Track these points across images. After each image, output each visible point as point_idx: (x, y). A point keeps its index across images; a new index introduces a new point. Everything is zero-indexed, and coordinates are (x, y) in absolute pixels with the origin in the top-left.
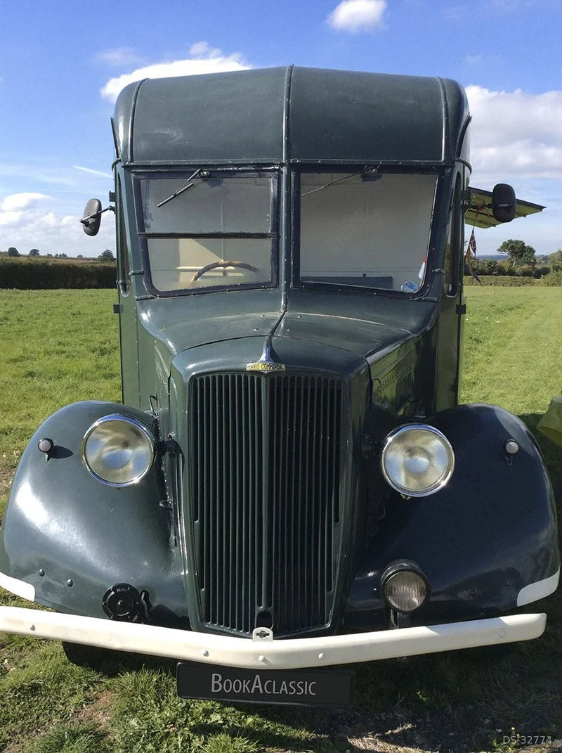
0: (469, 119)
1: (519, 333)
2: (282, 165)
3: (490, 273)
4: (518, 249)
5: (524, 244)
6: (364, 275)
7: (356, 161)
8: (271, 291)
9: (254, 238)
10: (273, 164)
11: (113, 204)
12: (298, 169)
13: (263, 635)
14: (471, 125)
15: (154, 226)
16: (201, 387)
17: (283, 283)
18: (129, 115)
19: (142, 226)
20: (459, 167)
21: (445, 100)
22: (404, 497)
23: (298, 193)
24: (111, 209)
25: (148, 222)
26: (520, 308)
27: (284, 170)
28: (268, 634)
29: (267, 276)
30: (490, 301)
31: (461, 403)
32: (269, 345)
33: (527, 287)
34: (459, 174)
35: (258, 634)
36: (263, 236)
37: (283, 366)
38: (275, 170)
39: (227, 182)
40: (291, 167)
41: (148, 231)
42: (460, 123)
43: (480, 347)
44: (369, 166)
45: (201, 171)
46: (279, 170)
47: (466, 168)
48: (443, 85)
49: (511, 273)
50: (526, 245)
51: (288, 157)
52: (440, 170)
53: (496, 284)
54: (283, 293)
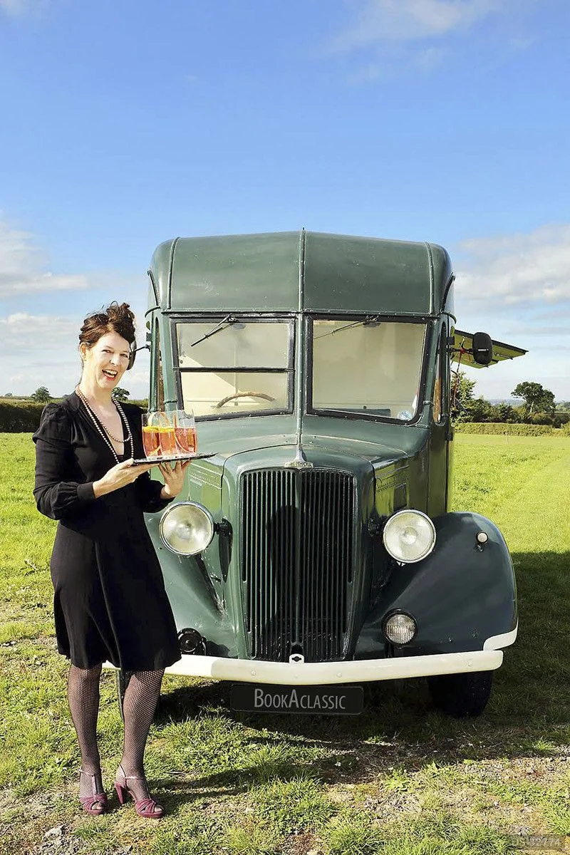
0: (453, 278)
1: (529, 484)
2: (298, 313)
3: (504, 420)
4: (534, 393)
5: (542, 387)
6: (365, 407)
7: (360, 311)
8: (287, 417)
9: (274, 372)
10: (290, 313)
11: (149, 343)
12: (312, 316)
13: (297, 659)
14: (454, 283)
15: (186, 362)
16: (249, 480)
17: (298, 410)
18: (167, 270)
19: (177, 361)
20: (444, 318)
21: (432, 265)
22: (399, 564)
23: (311, 335)
24: (148, 347)
25: (181, 358)
26: (534, 459)
27: (300, 317)
28: (301, 659)
29: (284, 405)
30: (501, 452)
31: (450, 510)
32: (301, 450)
33: (545, 437)
34: (444, 324)
35: (293, 659)
36: (281, 371)
37: (312, 464)
38: (291, 317)
39: (249, 326)
40: (305, 314)
41: (181, 366)
42: (445, 281)
43: (485, 497)
44: (371, 315)
45: (230, 317)
46: (295, 317)
47: (450, 318)
48: (430, 251)
49: (528, 421)
50: (544, 389)
51: (302, 308)
52: (428, 320)
53: (510, 433)
54: (298, 419)
